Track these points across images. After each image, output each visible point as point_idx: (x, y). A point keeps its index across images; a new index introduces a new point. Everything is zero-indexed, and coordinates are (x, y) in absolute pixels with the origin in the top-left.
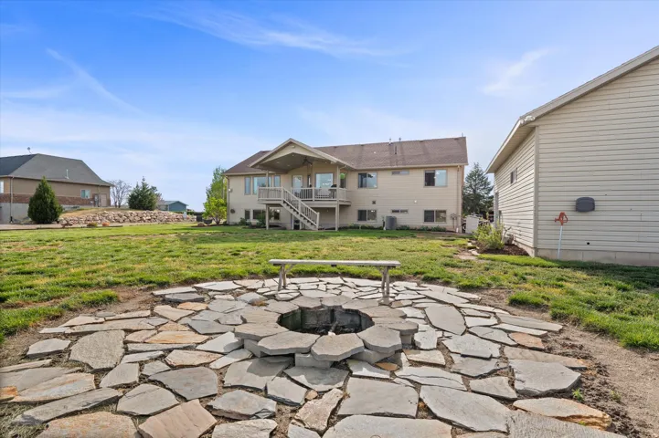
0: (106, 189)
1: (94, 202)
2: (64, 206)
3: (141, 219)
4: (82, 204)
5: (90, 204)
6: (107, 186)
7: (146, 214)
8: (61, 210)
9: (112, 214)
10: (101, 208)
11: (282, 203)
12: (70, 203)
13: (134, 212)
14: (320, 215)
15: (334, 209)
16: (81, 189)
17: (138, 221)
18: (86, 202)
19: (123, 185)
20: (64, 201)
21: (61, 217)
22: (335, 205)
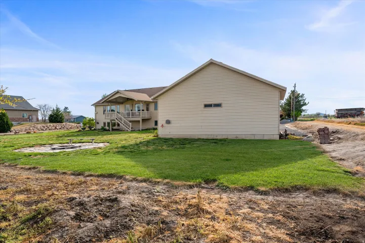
0: (36, 112)
1: (29, 120)
2: (13, 123)
3: (56, 128)
4: (23, 121)
5: (27, 121)
6: (37, 111)
7: (58, 125)
8: (12, 125)
9: (39, 126)
10: (33, 123)
11: (115, 119)
12: (16, 121)
13: (52, 124)
14: (132, 125)
15: (139, 121)
16: (22, 113)
17: (54, 129)
18: (26, 120)
19: (47, 107)
20: (14, 120)
21: (12, 129)
22: (140, 119)
